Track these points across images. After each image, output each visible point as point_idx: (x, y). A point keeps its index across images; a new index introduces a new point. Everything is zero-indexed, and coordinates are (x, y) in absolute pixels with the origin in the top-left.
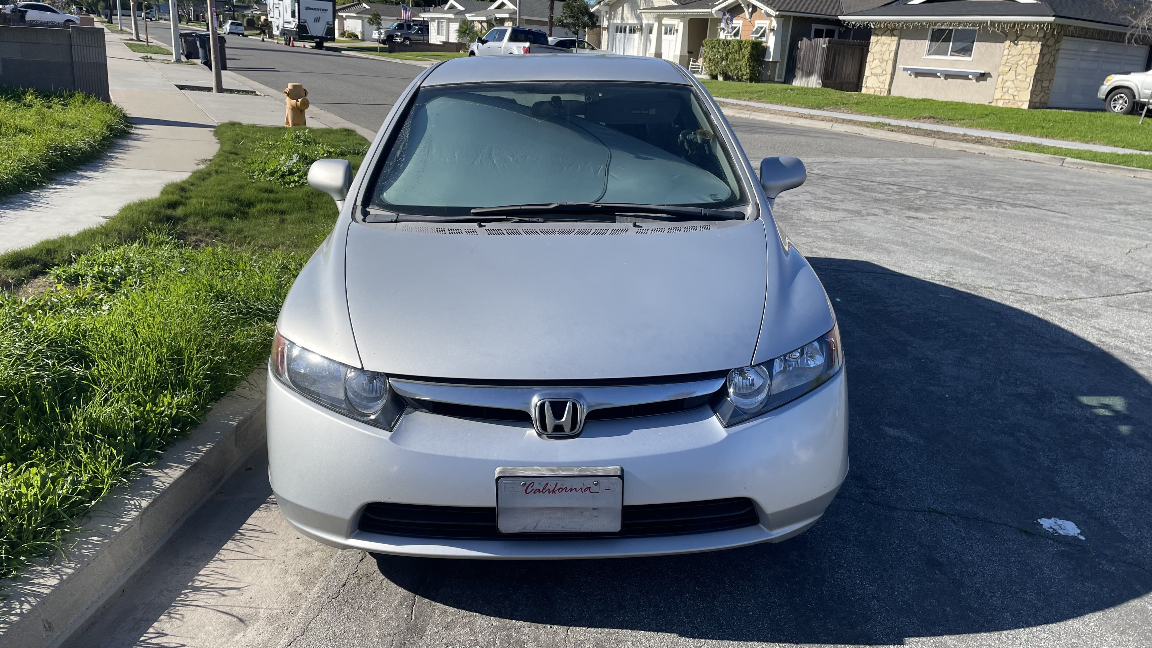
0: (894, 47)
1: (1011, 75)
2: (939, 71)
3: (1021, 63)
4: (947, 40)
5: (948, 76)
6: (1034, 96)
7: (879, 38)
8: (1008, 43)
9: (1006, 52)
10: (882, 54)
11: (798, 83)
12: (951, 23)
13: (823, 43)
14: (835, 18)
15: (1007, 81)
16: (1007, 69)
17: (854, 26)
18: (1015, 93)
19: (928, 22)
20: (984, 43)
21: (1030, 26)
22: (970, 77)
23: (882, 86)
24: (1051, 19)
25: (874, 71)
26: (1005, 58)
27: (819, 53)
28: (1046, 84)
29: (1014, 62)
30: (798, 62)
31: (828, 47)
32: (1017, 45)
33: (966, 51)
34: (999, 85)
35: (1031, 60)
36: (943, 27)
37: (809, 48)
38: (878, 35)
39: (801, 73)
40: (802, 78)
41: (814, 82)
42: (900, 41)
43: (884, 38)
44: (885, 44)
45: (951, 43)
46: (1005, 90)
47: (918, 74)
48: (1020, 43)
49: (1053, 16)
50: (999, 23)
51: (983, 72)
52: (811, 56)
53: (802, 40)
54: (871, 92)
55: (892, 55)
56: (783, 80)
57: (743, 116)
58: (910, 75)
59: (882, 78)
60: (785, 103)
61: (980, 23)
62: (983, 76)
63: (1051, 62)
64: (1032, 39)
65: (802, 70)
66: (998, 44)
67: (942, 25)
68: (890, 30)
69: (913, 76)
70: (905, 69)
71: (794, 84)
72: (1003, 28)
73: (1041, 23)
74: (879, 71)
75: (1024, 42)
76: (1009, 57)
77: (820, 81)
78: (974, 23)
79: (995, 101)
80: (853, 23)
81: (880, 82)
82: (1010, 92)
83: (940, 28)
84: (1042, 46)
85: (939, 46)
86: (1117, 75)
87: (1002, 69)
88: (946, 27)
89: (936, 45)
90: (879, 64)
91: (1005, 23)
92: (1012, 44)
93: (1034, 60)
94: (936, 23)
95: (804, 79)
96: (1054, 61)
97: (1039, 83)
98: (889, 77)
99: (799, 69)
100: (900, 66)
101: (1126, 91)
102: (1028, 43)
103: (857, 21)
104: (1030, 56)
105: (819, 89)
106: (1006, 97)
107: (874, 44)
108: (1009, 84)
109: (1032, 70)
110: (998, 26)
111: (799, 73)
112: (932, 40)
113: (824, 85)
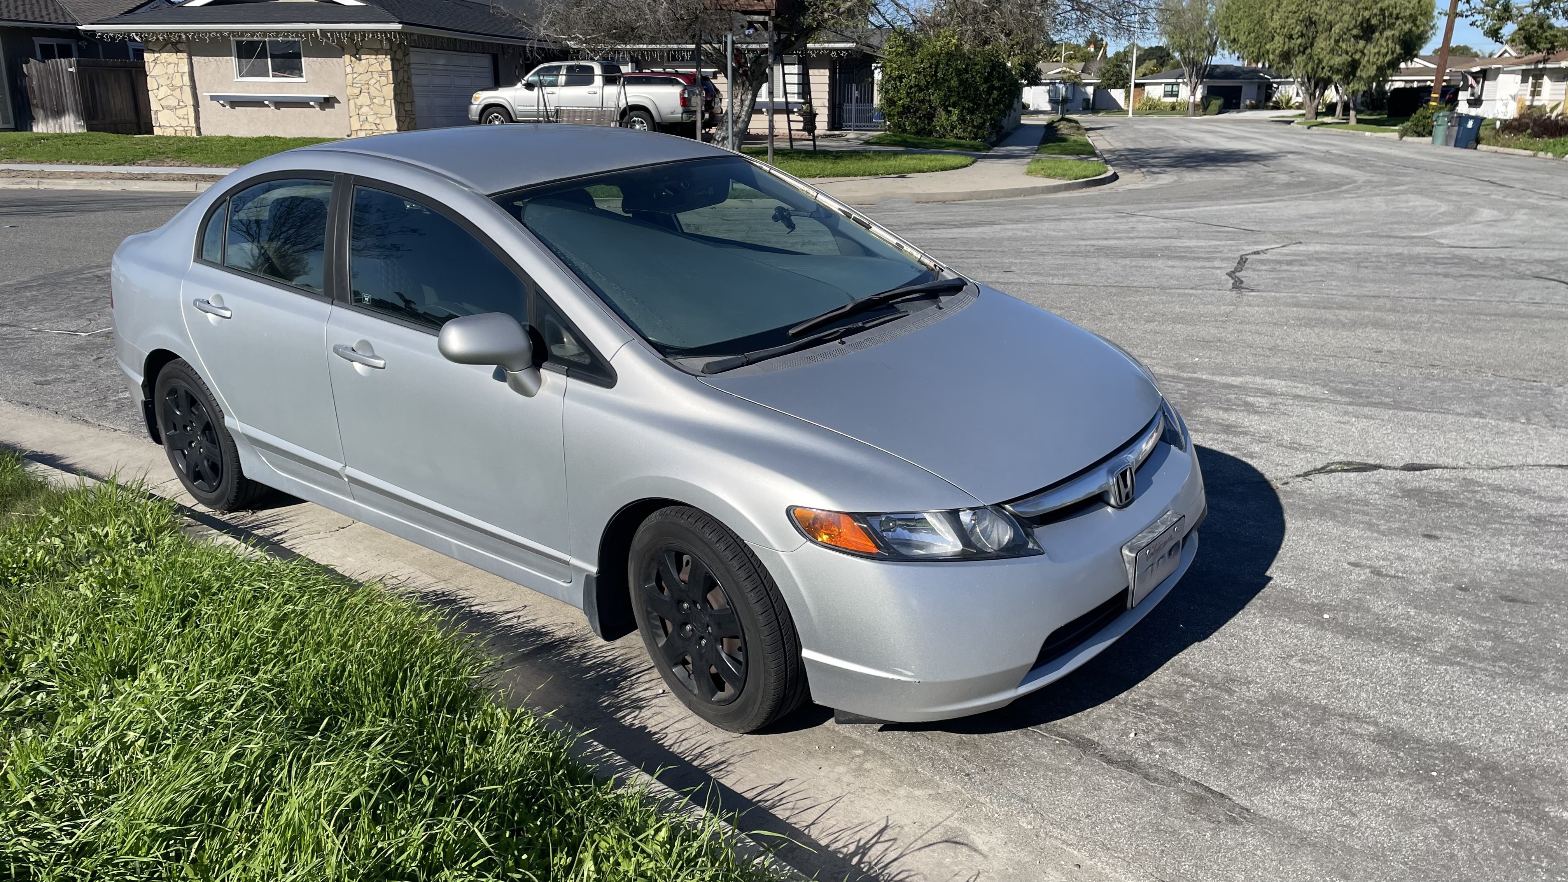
0: (186, 69)
1: (364, 99)
2: (267, 98)
3: (372, 82)
4: (263, 55)
5: (279, 104)
6: (401, 123)
7: (157, 55)
8: (347, 57)
9: (349, 69)
10: (170, 78)
11: (39, 128)
12: (265, 33)
13: (68, 66)
14: (73, 27)
15: (361, 106)
16: (357, 91)
17: (113, 39)
18: (377, 121)
19: (231, 32)
20: (315, 59)
21: (373, 36)
22: (312, 103)
23: (185, 123)
24: (399, 27)
25: (163, 102)
26: (350, 77)
27: (66, 80)
28: (408, 107)
29: (363, 82)
30: (31, 97)
31: (78, 69)
32: (360, 60)
33: (296, 70)
34: (353, 112)
35: (383, 78)
36: (255, 39)
37: (43, 74)
38: (153, 52)
39: (42, 112)
40: (47, 121)
41: (71, 124)
42: (191, 59)
43: (164, 55)
44: (170, 64)
45: (269, 60)
46: (363, 118)
47: (235, 103)
48: (363, 57)
49: (400, 23)
50: (332, 32)
51: (327, 96)
52: (52, 86)
53: (27, 62)
54: (170, 132)
55: (186, 78)
56: (12, 126)
57: (23, 186)
58: (223, 105)
59: (181, 112)
60: (67, 161)
61: (307, 32)
62: (328, 103)
63: (405, 80)
64: (377, 52)
65: (43, 108)
66: (335, 59)
67: (252, 36)
68: (172, 44)
69: (228, 107)
70: (213, 98)
71: (35, 130)
72: (339, 39)
73: (384, 32)
74: (173, 102)
75: (368, 56)
76: (355, 76)
77: (82, 123)
78: (297, 33)
79: (354, 133)
80: (111, 35)
81: (179, 118)
82: (370, 120)
83: (251, 39)
84: (392, 59)
85: (253, 65)
86: (484, 92)
87: (349, 91)
88: (260, 39)
89: (249, 63)
90: (169, 92)
91: (340, 32)
92: (353, 59)
93: (387, 77)
94: (243, 33)
95: (50, 121)
96: (409, 78)
97: (401, 106)
98: (191, 110)
99: (37, 106)
100: (204, 94)
101: (499, 109)
102: (374, 57)
103: (115, 32)
104: (382, 73)
105: (82, 134)
106: (367, 126)
107: (152, 65)
108: (365, 110)
109: (389, 91)
110: (332, 35)
111: (39, 113)
112: (239, 57)
113: (90, 128)
